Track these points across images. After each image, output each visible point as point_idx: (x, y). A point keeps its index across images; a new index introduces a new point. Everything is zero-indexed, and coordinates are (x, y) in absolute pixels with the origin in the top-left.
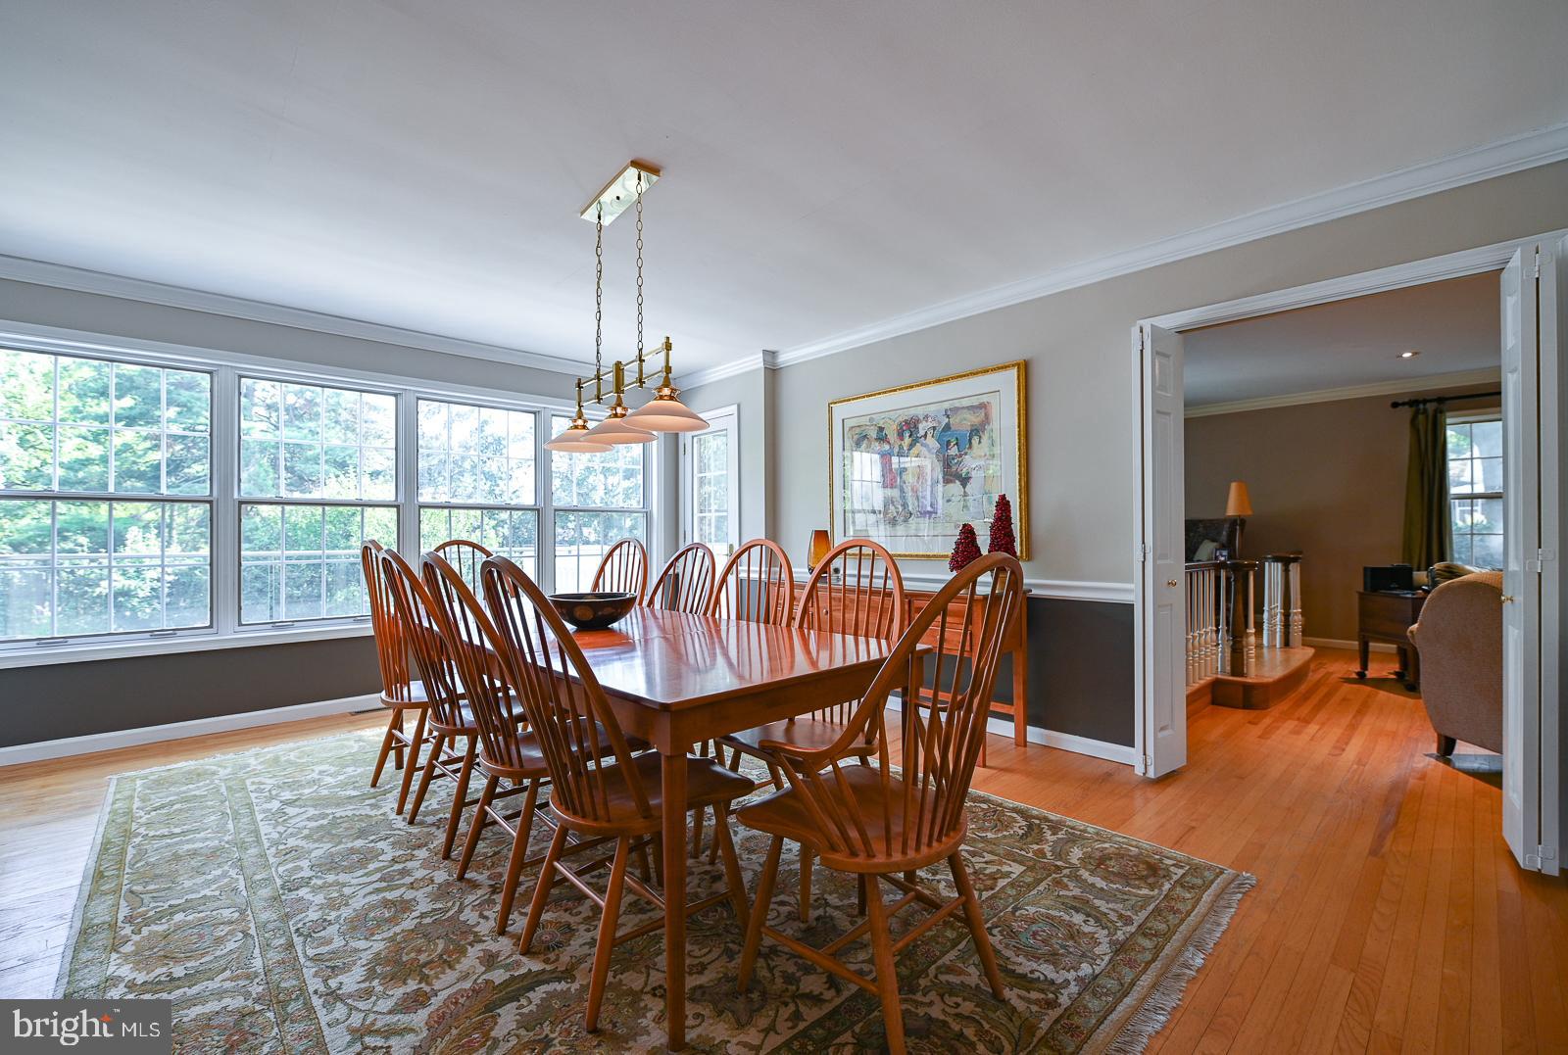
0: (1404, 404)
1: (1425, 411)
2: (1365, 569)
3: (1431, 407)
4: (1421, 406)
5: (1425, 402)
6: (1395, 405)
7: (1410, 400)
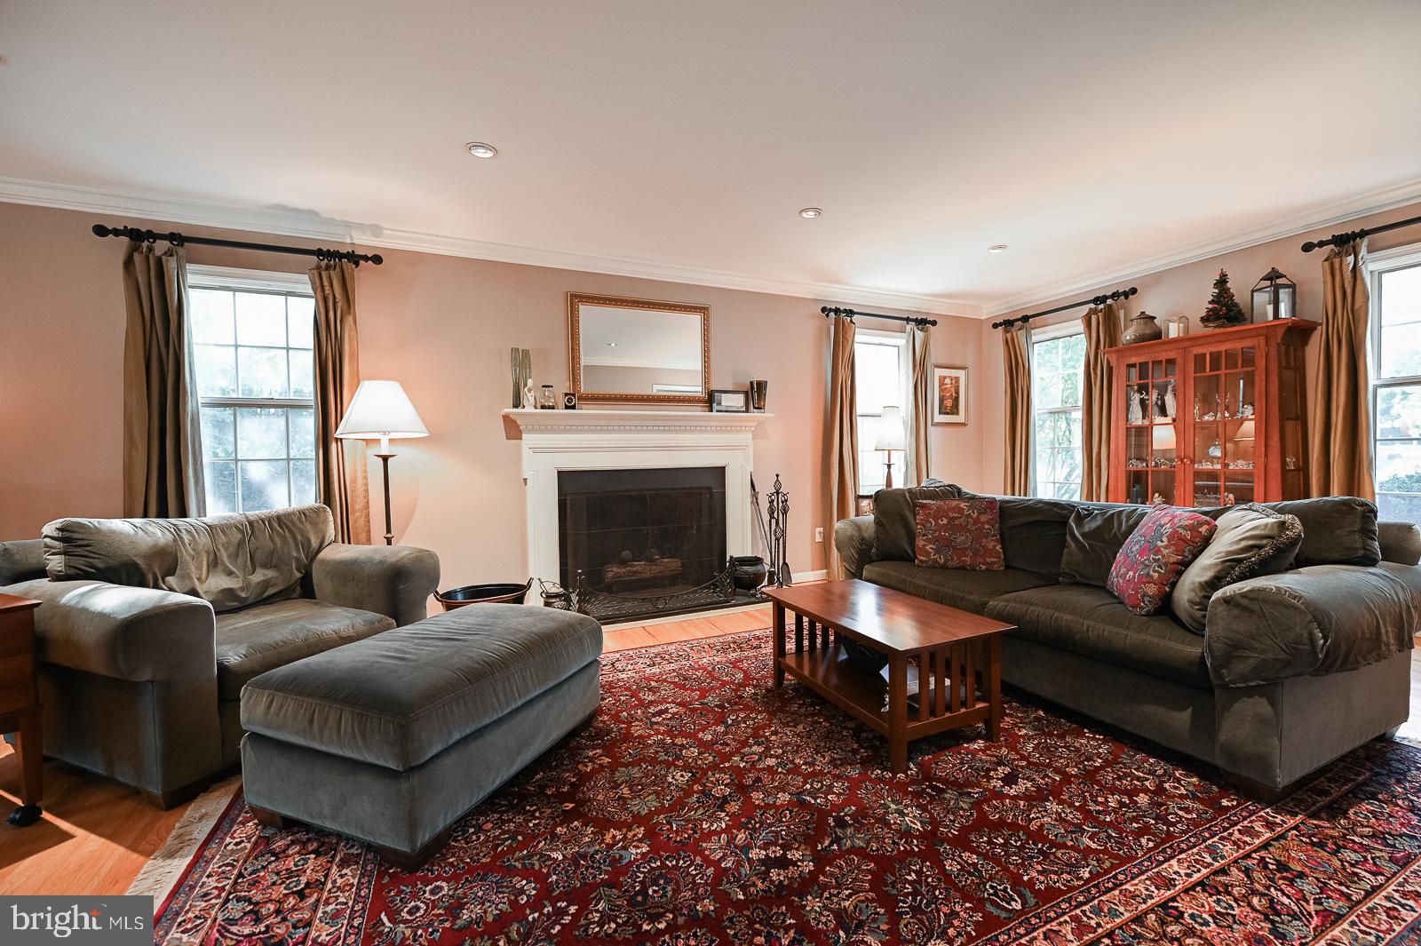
6: (100, 230)
7: (125, 227)
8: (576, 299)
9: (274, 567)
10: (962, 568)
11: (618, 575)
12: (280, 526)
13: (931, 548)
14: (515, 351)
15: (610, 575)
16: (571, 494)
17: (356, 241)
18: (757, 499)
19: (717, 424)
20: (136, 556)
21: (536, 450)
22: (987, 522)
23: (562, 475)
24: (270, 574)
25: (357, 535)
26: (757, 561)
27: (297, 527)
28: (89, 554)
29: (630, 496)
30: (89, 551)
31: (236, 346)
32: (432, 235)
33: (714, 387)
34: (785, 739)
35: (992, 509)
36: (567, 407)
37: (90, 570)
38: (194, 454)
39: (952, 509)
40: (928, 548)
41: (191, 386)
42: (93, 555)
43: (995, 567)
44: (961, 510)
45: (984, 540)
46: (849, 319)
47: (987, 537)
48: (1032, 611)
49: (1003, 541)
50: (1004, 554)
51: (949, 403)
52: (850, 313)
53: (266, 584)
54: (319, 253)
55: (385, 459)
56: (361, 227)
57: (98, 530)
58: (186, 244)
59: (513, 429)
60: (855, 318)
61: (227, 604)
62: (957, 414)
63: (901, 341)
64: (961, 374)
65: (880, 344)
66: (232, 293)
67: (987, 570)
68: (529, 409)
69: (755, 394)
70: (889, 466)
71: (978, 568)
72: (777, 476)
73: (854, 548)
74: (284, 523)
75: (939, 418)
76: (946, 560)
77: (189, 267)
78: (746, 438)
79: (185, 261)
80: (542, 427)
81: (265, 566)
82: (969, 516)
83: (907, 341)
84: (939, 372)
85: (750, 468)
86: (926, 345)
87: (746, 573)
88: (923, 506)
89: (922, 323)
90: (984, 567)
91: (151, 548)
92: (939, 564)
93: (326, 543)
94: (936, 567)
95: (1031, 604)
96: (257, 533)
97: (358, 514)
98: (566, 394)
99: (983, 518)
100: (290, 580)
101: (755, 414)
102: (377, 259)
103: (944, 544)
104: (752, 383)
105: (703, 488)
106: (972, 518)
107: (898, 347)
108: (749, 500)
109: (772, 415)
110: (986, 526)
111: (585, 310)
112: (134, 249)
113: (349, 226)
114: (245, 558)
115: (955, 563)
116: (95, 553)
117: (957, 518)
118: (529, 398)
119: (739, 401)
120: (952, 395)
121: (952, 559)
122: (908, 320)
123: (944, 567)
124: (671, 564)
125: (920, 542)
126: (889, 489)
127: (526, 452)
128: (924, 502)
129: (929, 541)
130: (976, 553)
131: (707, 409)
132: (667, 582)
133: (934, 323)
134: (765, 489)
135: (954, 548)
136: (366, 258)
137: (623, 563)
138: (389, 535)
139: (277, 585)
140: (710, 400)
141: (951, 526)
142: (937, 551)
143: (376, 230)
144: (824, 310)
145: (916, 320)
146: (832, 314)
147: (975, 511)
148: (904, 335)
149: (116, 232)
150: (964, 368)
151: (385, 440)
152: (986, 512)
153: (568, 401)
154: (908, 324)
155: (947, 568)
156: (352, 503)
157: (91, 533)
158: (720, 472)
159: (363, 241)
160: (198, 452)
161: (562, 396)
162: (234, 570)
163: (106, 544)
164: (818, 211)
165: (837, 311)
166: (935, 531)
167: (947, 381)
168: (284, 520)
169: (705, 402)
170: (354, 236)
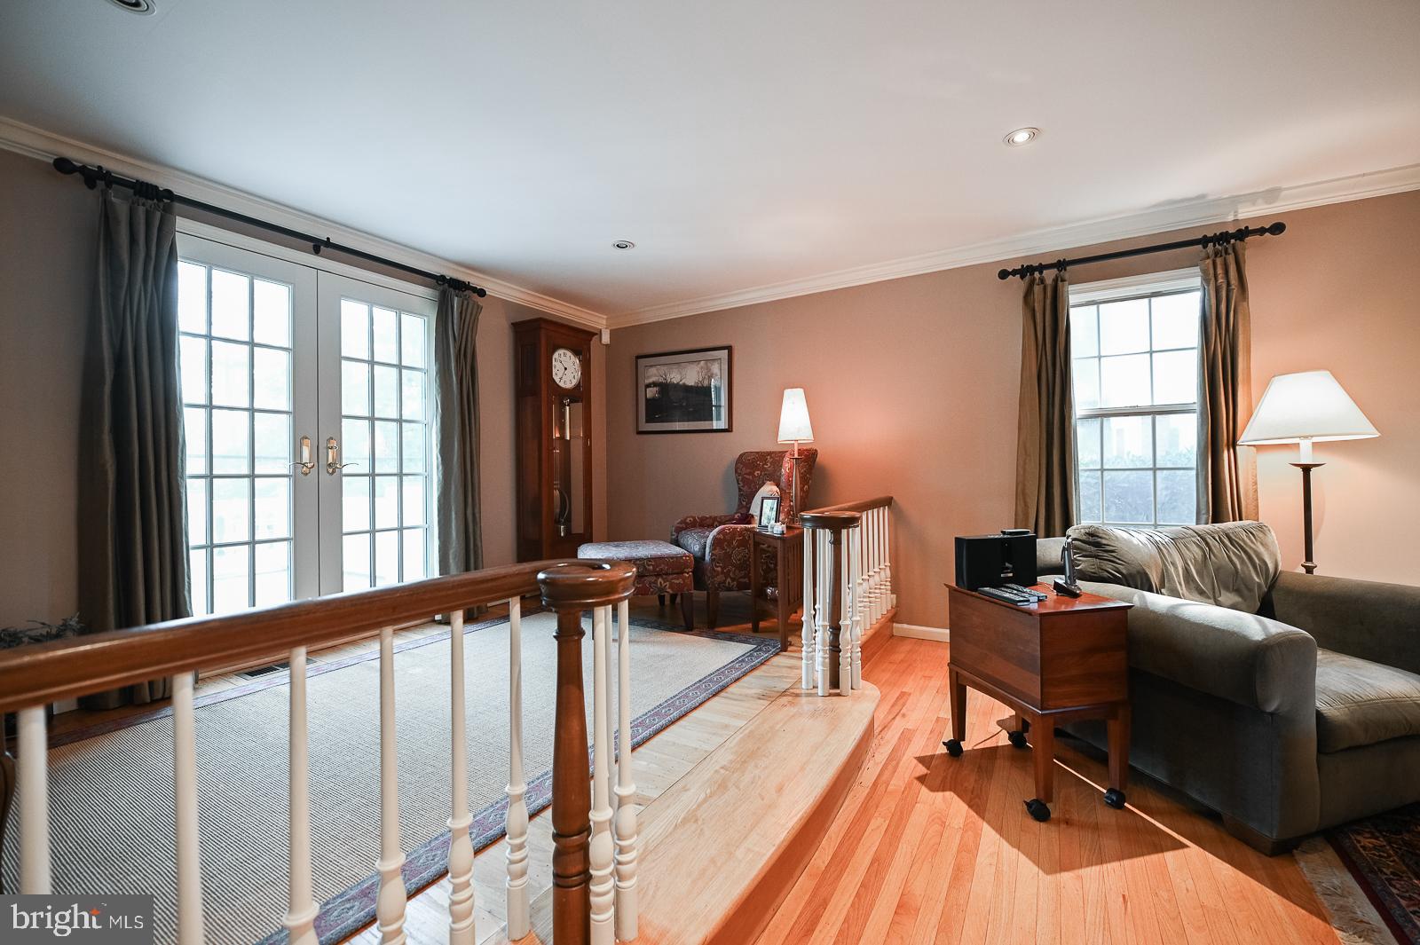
0: (1014, 272)
1: (1042, 281)
2: (959, 542)
3: (1049, 275)
4: (1037, 275)
5: (1041, 268)
6: (1004, 274)
7: (1023, 266)
9: (1236, 591)
20: (1145, 566)
24: (1234, 598)
27: (1251, 548)
30: (1114, 557)
31: (1100, 358)
42: (1117, 561)
54: (1204, 241)
55: (1306, 469)
56: (1252, 198)
57: (1116, 538)
58: (1068, 268)
66: (1096, 306)
79: (1068, 283)
81: (1227, 588)
91: (1150, 558)
96: (1215, 551)
102: (1278, 228)
113: (1235, 200)
114: (1211, 577)
116: (1119, 559)
136: (1262, 231)
138: (1309, 564)
143: (1273, 195)
151: (1306, 445)
157: (1112, 540)
162: (1205, 589)
168: (1234, 537)
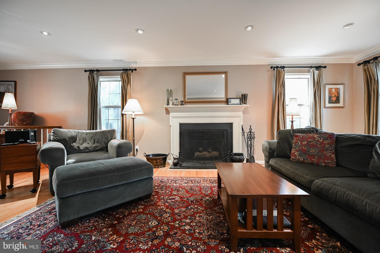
6: (85, 71)
7: (90, 70)
8: (185, 74)
9: (99, 143)
10: (312, 164)
11: (198, 155)
12: (102, 134)
13: (297, 154)
14: (168, 90)
15: (196, 155)
16: (183, 130)
17: (132, 66)
18: (244, 134)
19: (230, 109)
20: (66, 137)
21: (174, 117)
22: (328, 144)
23: (181, 125)
24: (98, 144)
25: (129, 138)
26: (242, 154)
27: (106, 134)
28: (57, 136)
29: (199, 131)
31: (110, 94)
32: (148, 62)
33: (229, 97)
34: (201, 220)
35: (331, 138)
36: (181, 105)
37: (56, 139)
38: (99, 118)
39: (310, 138)
40: (296, 153)
41: (99, 103)
43: (330, 165)
44: (314, 138)
45: (325, 152)
46: (282, 70)
47: (326, 151)
48: (335, 188)
49: (336, 153)
50: (336, 159)
51: (334, 99)
52: (284, 67)
53: (96, 147)
54: (123, 70)
55: (133, 119)
56: (133, 62)
57: (60, 131)
58: (100, 72)
59: (168, 112)
60: (285, 69)
61: (86, 150)
62: (339, 103)
63: (309, 76)
64: (341, 87)
65: (299, 78)
66: (109, 82)
67: (325, 166)
68: (171, 106)
69: (243, 99)
70: (292, 122)
71: (320, 164)
72: (250, 126)
73: (267, 152)
74: (103, 133)
75: (328, 105)
76: (304, 160)
77: (100, 77)
78: (241, 114)
79: (99, 75)
80: (175, 111)
81: (98, 142)
82: (318, 141)
83: (311, 76)
84: (328, 87)
85: (242, 124)
86: (320, 76)
87: (236, 158)
88: (296, 136)
89: (318, 68)
90: (323, 164)
91: (71, 136)
92: (300, 161)
93: (113, 138)
94: (299, 162)
95: (335, 185)
96: (97, 135)
97: (129, 133)
98: (181, 101)
99: (326, 142)
100: (102, 146)
101: (244, 105)
102: (136, 70)
103: (303, 152)
104: (242, 95)
105: (225, 130)
106: (319, 142)
107: (308, 78)
108: (241, 135)
109: (249, 105)
110: (327, 146)
111: (187, 77)
112: (90, 74)
113: (130, 62)
114: (92, 141)
115: (309, 161)
117: (312, 141)
118: (171, 103)
119: (238, 101)
120: (336, 95)
121: (307, 159)
122: (311, 67)
123: (303, 162)
124: (215, 153)
125: (293, 151)
126: (285, 129)
127: (171, 118)
128: (297, 134)
129: (297, 151)
130: (320, 158)
131: (227, 104)
132: (214, 159)
133: (325, 67)
134: (247, 130)
135: (309, 155)
136: (134, 70)
137: (200, 152)
138: (134, 138)
139: (99, 147)
140: (227, 102)
141: (309, 145)
142: (300, 155)
143: (136, 63)
144: (271, 68)
145: (315, 67)
146: (276, 69)
147: (322, 139)
148: (310, 73)
149: (88, 71)
150: (342, 84)
151: (133, 114)
152: (327, 139)
153: (182, 103)
154: (311, 69)
155: (305, 163)
156: (128, 130)
157: (58, 132)
158: (231, 125)
159: (133, 66)
160: (100, 118)
161: (180, 102)
162: (90, 143)
163: (60, 134)
164: (252, 27)
165: (277, 67)
166: (300, 147)
167: (333, 90)
168: (104, 132)
169: (226, 102)
170: (132, 65)
